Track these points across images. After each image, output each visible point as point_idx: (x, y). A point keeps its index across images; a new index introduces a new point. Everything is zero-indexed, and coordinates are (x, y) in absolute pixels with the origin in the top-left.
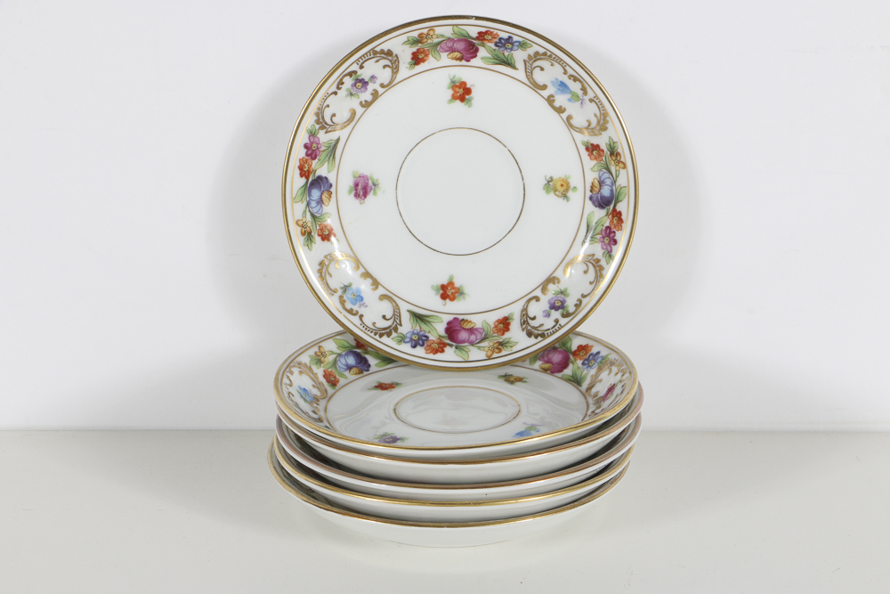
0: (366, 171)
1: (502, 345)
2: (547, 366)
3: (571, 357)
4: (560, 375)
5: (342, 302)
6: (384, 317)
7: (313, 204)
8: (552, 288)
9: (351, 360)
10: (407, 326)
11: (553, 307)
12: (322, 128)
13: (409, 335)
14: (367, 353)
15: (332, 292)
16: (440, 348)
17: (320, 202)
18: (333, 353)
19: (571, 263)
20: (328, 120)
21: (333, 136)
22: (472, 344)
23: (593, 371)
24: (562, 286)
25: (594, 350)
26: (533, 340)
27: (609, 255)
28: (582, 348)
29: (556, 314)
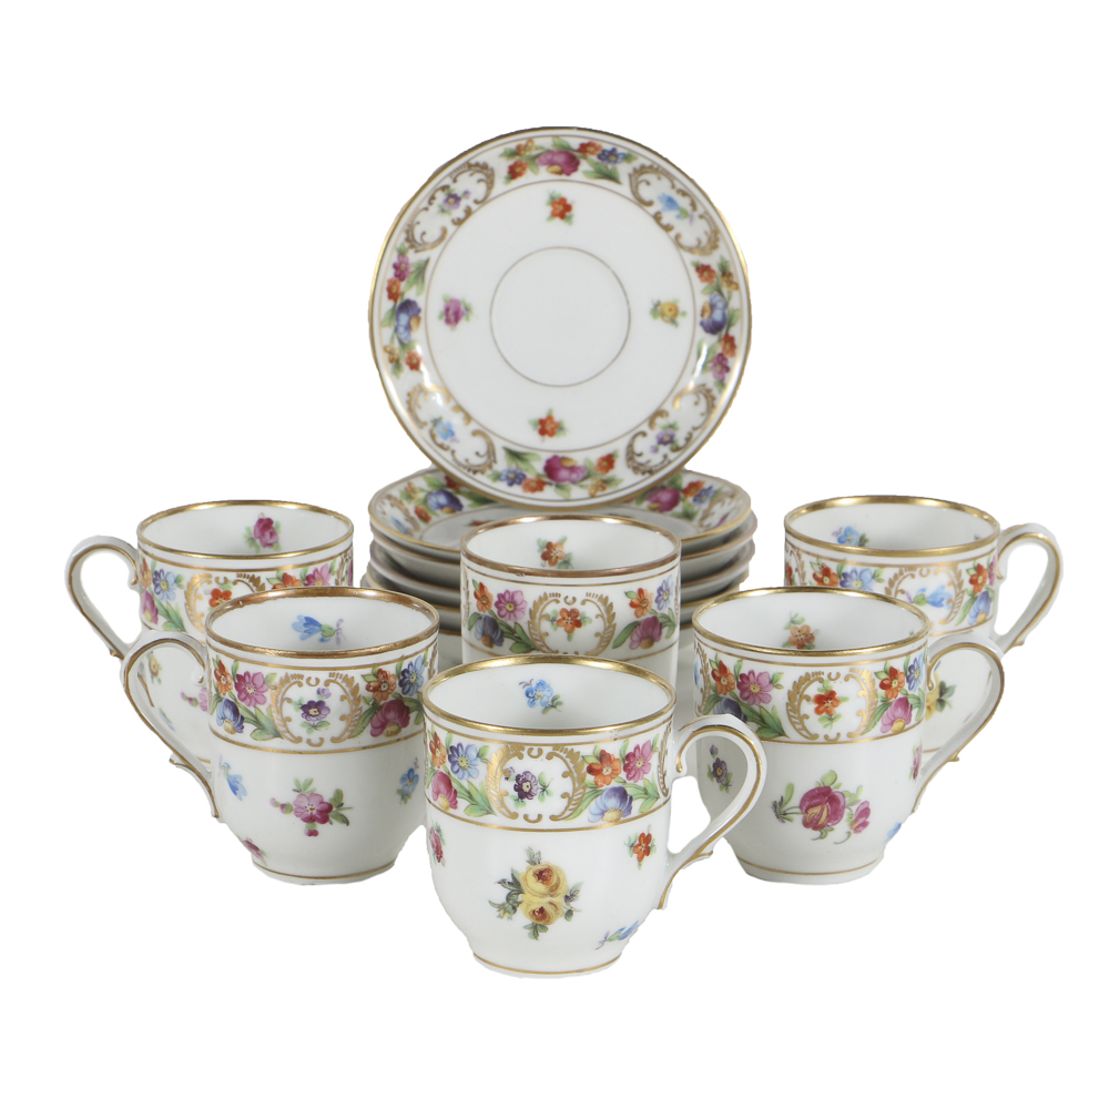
0: (457, 294)
1: (606, 483)
2: (655, 505)
3: (682, 495)
4: (669, 513)
5: (433, 437)
6: (477, 454)
7: (401, 330)
8: (660, 421)
9: (442, 499)
10: (502, 464)
11: (662, 442)
12: (412, 246)
13: (505, 473)
14: (459, 492)
15: (420, 424)
16: (539, 486)
17: (408, 328)
18: (422, 490)
19: (680, 395)
20: (417, 238)
21: (422, 256)
22: (574, 482)
23: (705, 506)
24: (670, 420)
25: (706, 486)
26: (639, 477)
27: (722, 384)
28: (694, 485)
29: (664, 449)
